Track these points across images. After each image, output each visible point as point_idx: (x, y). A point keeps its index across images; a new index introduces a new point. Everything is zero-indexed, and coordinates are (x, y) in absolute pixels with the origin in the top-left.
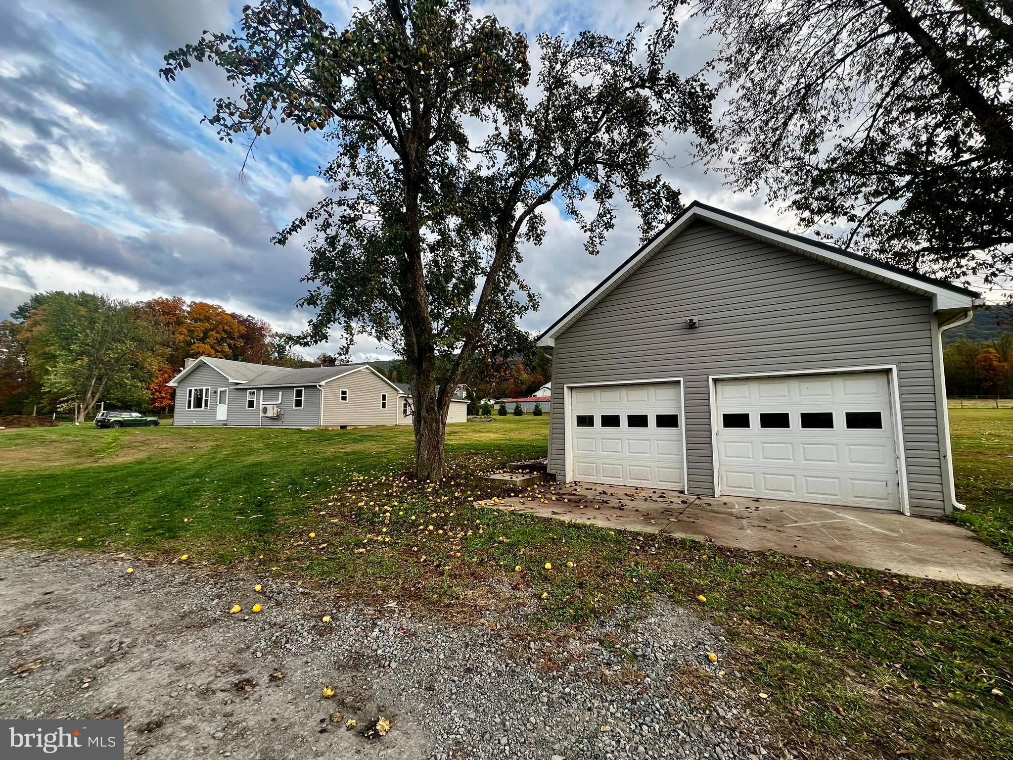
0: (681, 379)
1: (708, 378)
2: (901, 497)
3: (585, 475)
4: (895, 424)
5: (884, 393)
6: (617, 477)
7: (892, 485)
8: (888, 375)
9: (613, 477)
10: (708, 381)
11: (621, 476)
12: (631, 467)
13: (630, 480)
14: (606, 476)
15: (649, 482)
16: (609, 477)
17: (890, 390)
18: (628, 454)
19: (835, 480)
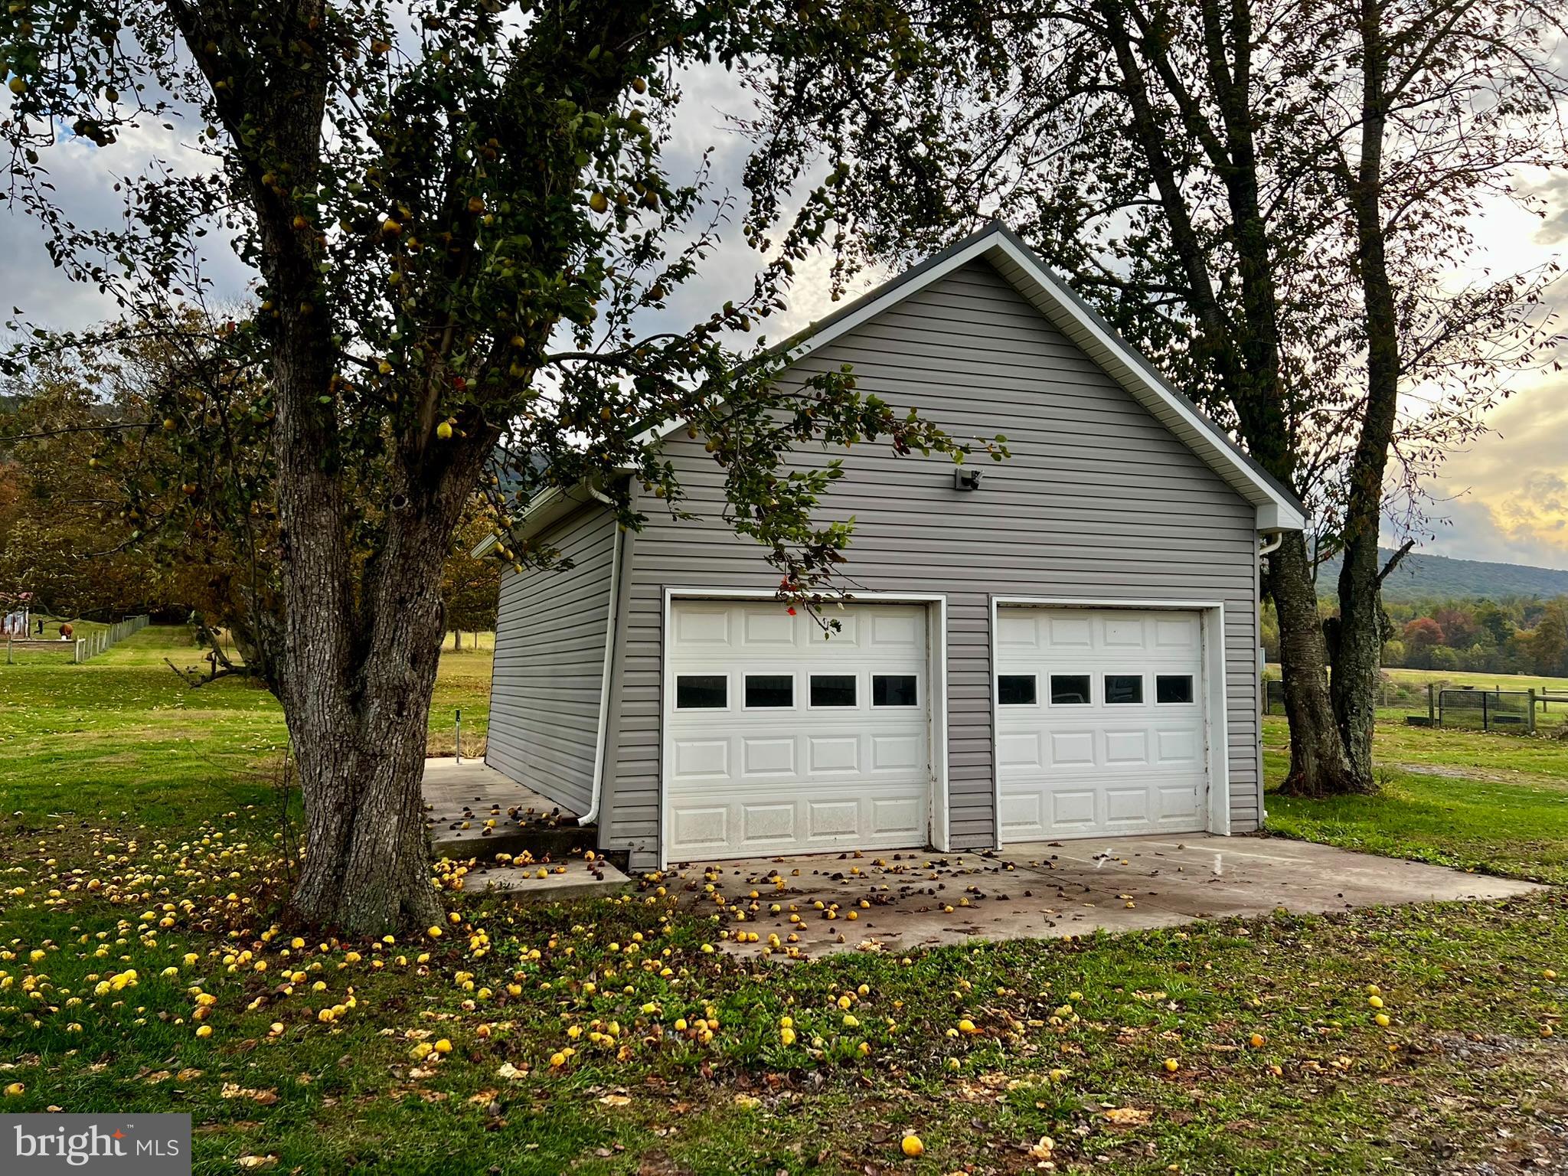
0: (943, 598)
1: (990, 601)
2: (1210, 809)
3: (696, 841)
4: (1208, 695)
5: (1197, 644)
6: (781, 836)
7: (1201, 791)
8: (1201, 617)
9: (772, 837)
10: (989, 607)
11: (790, 831)
12: (815, 806)
13: (811, 839)
14: (753, 838)
15: (855, 836)
16: (760, 837)
17: (1202, 640)
18: (811, 773)
19: (1143, 792)
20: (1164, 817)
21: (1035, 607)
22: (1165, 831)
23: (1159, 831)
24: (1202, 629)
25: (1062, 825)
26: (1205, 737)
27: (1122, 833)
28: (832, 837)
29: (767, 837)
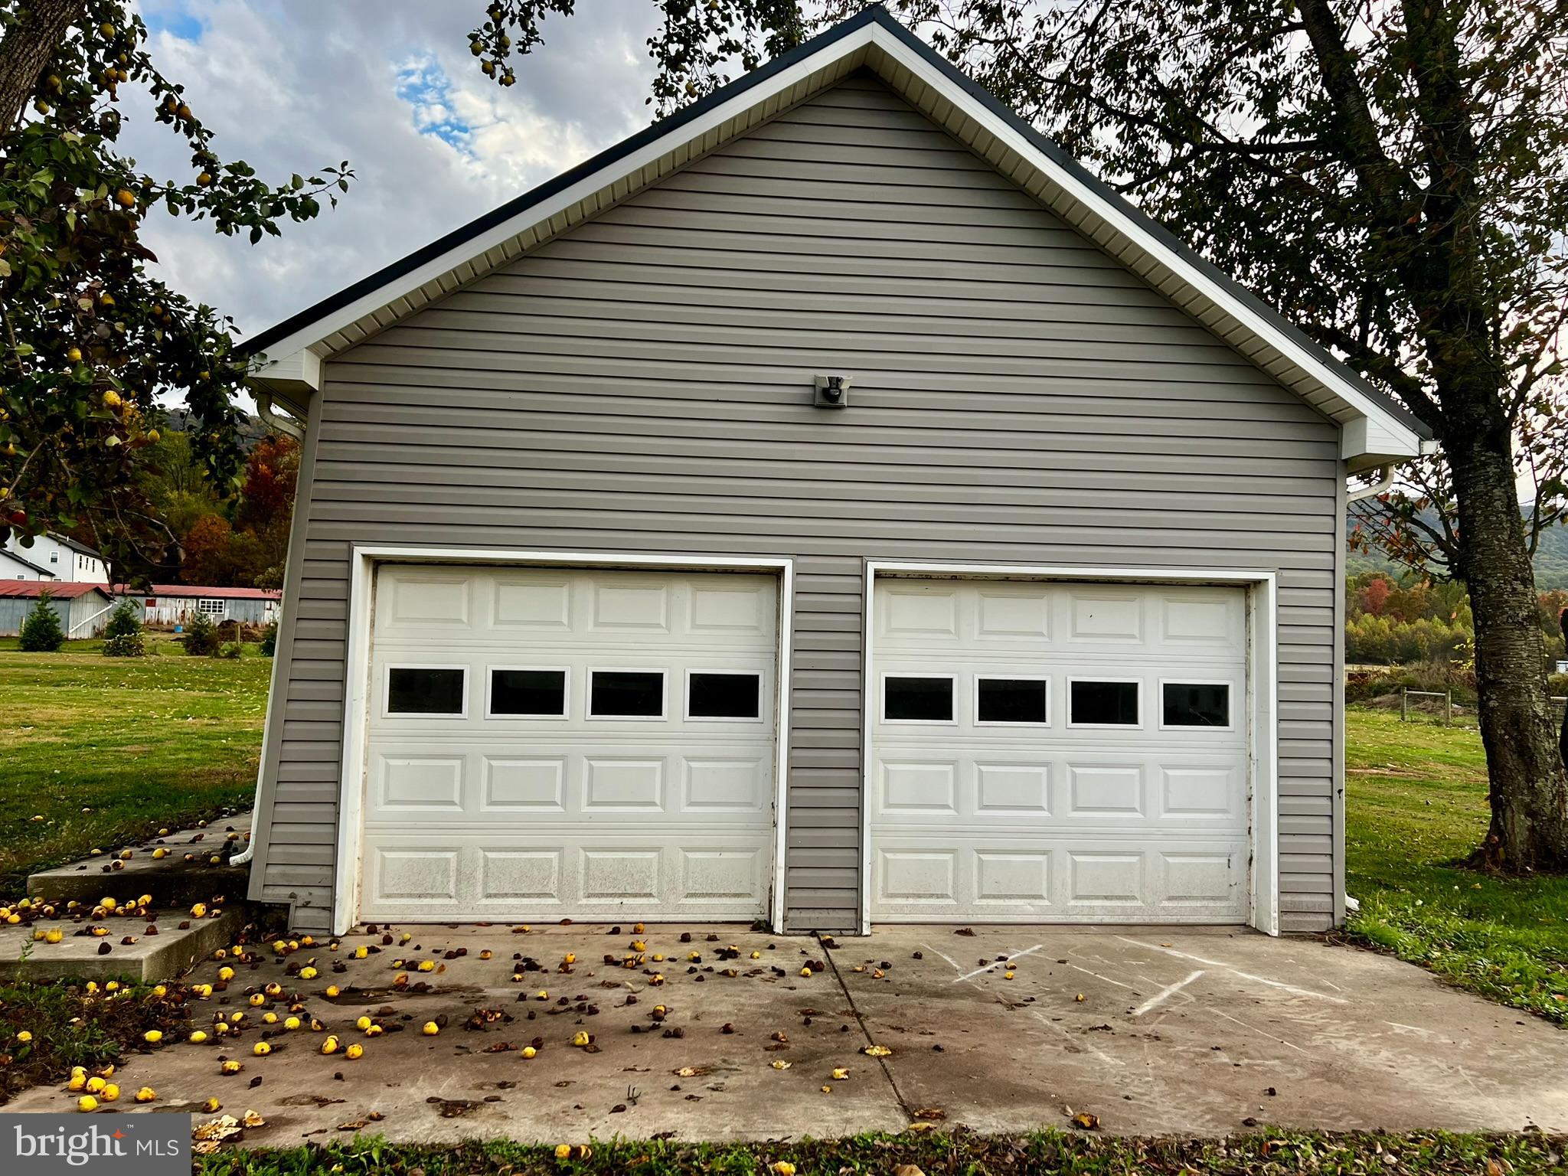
0: (787, 564)
1: (864, 567)
2: (1253, 892)
3: (410, 896)
4: (1254, 715)
5: (1238, 637)
6: (539, 895)
7: (1240, 864)
8: (1247, 597)
9: (523, 895)
10: (862, 576)
11: (552, 888)
12: (591, 855)
13: (584, 901)
14: (495, 896)
15: (652, 901)
16: (506, 895)
17: (1248, 632)
18: (586, 810)
19: (1134, 859)
20: (1171, 899)
21: (955, 578)
22: (1173, 920)
23: (1162, 920)
24: (1248, 614)
25: (992, 902)
26: (1248, 780)
27: (1096, 919)
28: (617, 901)
29: (516, 895)
